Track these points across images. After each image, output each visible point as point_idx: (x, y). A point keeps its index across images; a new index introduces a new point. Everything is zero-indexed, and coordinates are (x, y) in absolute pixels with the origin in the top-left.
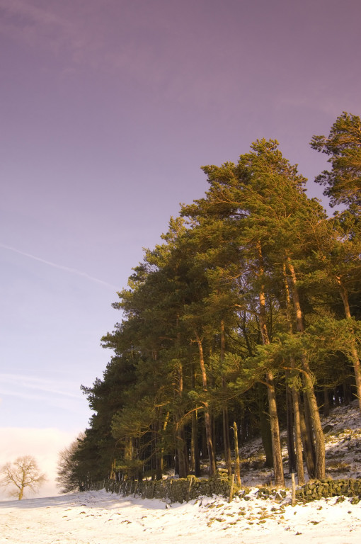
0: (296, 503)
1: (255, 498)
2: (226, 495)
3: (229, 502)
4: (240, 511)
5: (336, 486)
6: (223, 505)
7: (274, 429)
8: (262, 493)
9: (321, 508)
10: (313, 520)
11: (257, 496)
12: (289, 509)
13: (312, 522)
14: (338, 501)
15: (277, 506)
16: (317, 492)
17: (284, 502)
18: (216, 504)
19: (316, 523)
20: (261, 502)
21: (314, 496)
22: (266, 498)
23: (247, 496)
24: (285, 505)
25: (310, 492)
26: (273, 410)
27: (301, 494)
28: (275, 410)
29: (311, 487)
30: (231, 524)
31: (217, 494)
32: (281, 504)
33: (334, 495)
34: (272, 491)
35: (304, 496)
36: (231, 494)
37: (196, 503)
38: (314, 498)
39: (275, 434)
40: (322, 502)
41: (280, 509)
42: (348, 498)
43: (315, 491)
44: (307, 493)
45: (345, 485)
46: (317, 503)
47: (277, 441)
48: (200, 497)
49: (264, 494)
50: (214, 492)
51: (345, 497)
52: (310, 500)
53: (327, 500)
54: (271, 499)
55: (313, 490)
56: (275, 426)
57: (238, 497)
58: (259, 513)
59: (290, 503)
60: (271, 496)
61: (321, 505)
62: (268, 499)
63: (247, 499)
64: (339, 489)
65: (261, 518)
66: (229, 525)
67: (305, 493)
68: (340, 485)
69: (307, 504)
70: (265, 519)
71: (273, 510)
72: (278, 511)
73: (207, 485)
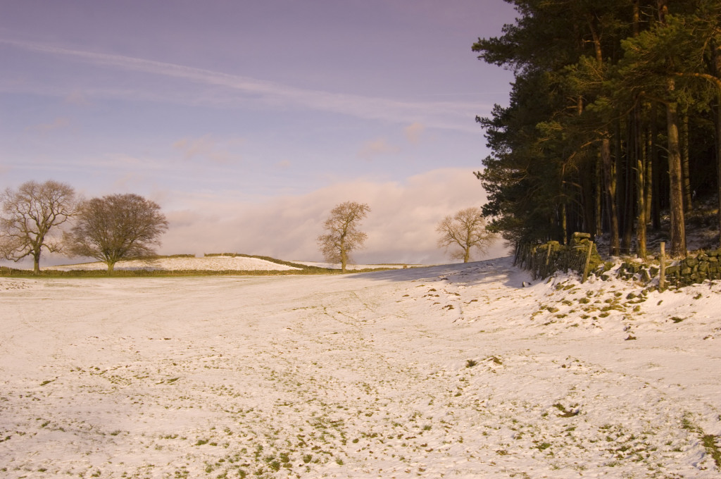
0: (666, 287)
1: (613, 278)
2: (580, 272)
3: (582, 282)
4: (584, 296)
6: (574, 285)
7: (673, 171)
8: (625, 270)
9: (699, 296)
10: (675, 316)
11: (617, 274)
12: (653, 297)
13: (673, 319)
15: (637, 290)
16: (699, 270)
17: (649, 285)
18: (565, 285)
19: (677, 320)
20: (619, 284)
21: (693, 276)
22: (627, 278)
23: (605, 273)
24: (650, 289)
25: (688, 270)
26: (673, 141)
27: (675, 273)
28: (676, 141)
29: (690, 263)
30: (559, 317)
31: (572, 270)
32: (645, 289)
34: (641, 267)
35: (679, 276)
36: (586, 271)
37: (549, 281)
38: (695, 281)
39: (675, 178)
40: (703, 288)
41: (640, 296)
43: (695, 269)
44: (683, 273)
46: (697, 288)
47: (677, 189)
48: (556, 272)
49: (628, 272)
50: (570, 267)
52: (687, 283)
53: (712, 284)
54: (635, 279)
55: (692, 268)
56: (675, 166)
57: (594, 275)
58: (607, 301)
59: (657, 288)
60: (637, 275)
61: (701, 291)
62: (631, 281)
63: (605, 278)
65: (605, 309)
66: (556, 318)
67: (681, 272)
69: (682, 289)
70: (608, 312)
71: (630, 296)
72: (635, 299)
73: (565, 256)
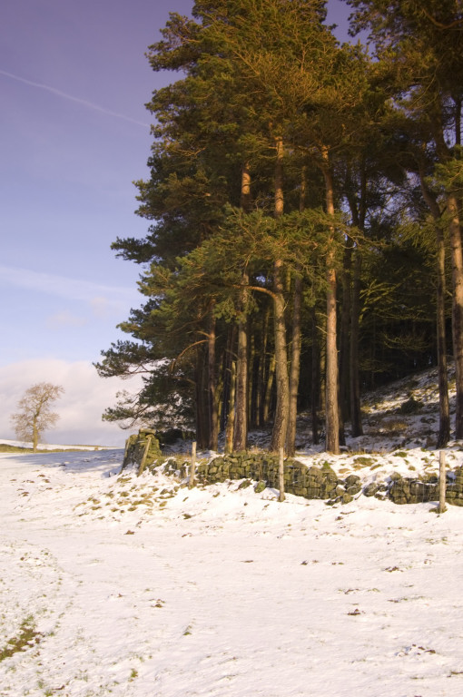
0: (194, 484)
1: (160, 473)
2: (139, 467)
3: (138, 476)
4: (129, 489)
5: (244, 464)
6: (130, 479)
7: (240, 375)
8: (170, 467)
9: (218, 494)
10: (188, 513)
11: (164, 470)
12: (182, 493)
13: (185, 515)
14: (240, 487)
15: (173, 486)
16: (222, 471)
17: (183, 482)
18: (125, 477)
19: (187, 517)
21: (218, 476)
22: (169, 475)
23: (156, 469)
24: (182, 486)
25: (215, 469)
26: (242, 347)
27: (204, 472)
29: (217, 463)
30: (95, 508)
31: (135, 464)
32: (178, 485)
33: (241, 477)
34: (184, 465)
35: (206, 475)
36: (142, 465)
38: (218, 480)
39: (241, 381)
40: (221, 487)
42: (254, 483)
44: (210, 472)
45: (255, 463)
46: (218, 486)
47: (242, 392)
49: (173, 469)
51: (252, 481)
52: (212, 482)
53: (230, 483)
54: (175, 475)
55: (218, 467)
56: (242, 370)
57: (148, 469)
58: (142, 496)
59: (187, 485)
60: (178, 472)
61: (220, 490)
62: (172, 477)
64: (247, 469)
65: (137, 503)
67: (208, 471)
68: (249, 462)
69: (207, 487)
70: (138, 506)
71: (164, 492)
72: (166, 495)
